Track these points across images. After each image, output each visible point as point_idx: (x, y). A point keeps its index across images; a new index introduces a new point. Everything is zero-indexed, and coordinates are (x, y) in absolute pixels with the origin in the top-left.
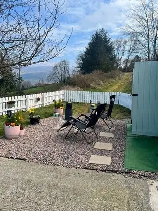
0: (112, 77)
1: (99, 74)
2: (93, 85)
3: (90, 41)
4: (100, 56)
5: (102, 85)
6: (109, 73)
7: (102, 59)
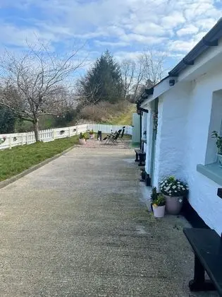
0: (120, 110)
1: (107, 106)
2: (103, 119)
3: (94, 66)
4: (106, 85)
5: (111, 119)
6: (116, 105)
7: (108, 88)
